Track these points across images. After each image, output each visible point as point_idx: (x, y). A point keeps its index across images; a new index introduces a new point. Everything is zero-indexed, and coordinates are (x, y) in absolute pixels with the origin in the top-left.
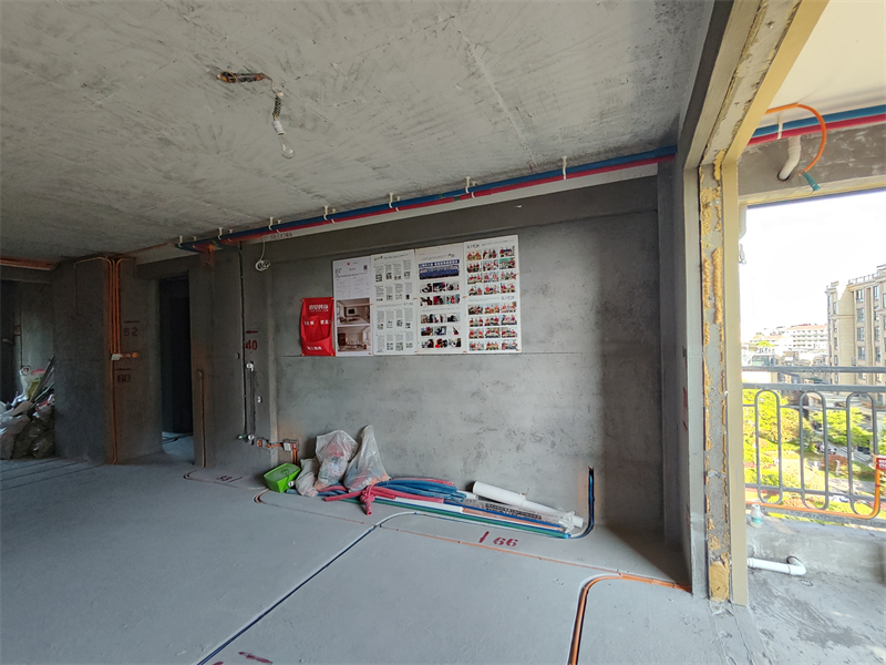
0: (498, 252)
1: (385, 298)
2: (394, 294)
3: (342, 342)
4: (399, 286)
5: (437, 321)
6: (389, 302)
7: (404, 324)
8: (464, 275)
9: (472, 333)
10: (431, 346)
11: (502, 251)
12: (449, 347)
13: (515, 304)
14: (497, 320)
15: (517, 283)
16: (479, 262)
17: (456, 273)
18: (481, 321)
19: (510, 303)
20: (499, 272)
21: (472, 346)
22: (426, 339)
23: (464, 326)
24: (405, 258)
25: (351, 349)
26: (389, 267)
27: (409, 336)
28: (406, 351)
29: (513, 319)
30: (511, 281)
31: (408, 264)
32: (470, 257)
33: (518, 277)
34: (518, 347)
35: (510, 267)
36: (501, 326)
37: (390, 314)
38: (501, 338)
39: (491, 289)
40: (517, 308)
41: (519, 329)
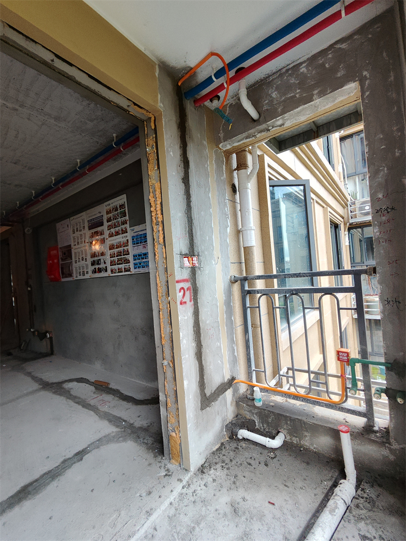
0: (118, 207)
1: (76, 243)
2: (80, 241)
3: (63, 273)
4: (81, 235)
5: (97, 256)
6: (78, 246)
7: (84, 259)
8: (106, 224)
9: (111, 263)
10: (95, 272)
11: (120, 206)
12: (102, 272)
13: (128, 240)
14: (121, 252)
15: (128, 226)
16: (111, 214)
18: (114, 254)
19: (125, 240)
20: (120, 220)
21: (112, 271)
22: (93, 267)
23: (108, 258)
24: (82, 218)
25: (66, 277)
26: (77, 224)
27: (87, 265)
28: (87, 276)
29: (128, 251)
30: (125, 225)
32: (108, 213)
33: (128, 222)
34: (131, 270)
35: (124, 216)
36: (123, 257)
37: (79, 253)
38: (124, 265)
39: (117, 232)
40: (129, 243)
41: (130, 257)
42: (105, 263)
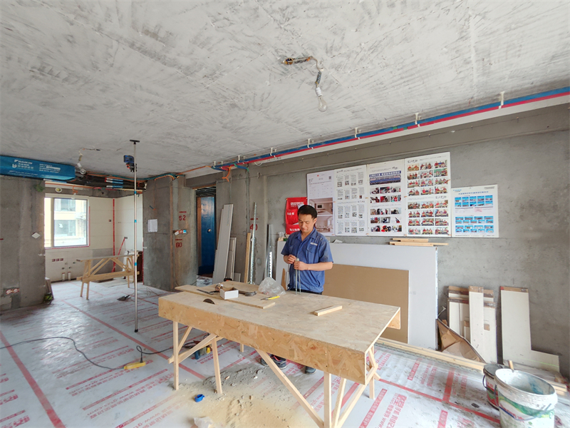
0: (433, 165)
1: (344, 197)
2: (350, 195)
4: (354, 190)
5: (383, 214)
6: (347, 200)
7: (358, 215)
8: (405, 181)
9: (410, 222)
10: (378, 230)
11: (437, 164)
12: (392, 231)
13: (446, 202)
14: (431, 213)
15: (448, 186)
16: (417, 172)
17: (399, 181)
18: (418, 213)
19: (443, 201)
20: (434, 179)
21: (411, 231)
23: (404, 217)
24: (359, 171)
26: (347, 177)
27: (361, 223)
28: (359, 233)
29: (445, 212)
30: (443, 185)
31: (361, 175)
32: (410, 169)
33: (449, 182)
34: (449, 233)
35: (443, 175)
36: (434, 218)
37: (348, 208)
38: (435, 226)
39: (427, 191)
40: (449, 205)
41: (450, 220)
42: (398, 222)
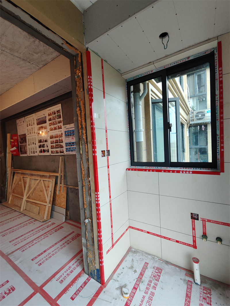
0: (56, 112)
2: (31, 132)
3: (21, 151)
4: (32, 128)
5: (42, 142)
6: (31, 135)
7: (34, 144)
8: (48, 122)
9: (51, 147)
10: (41, 152)
12: (46, 152)
16: (51, 116)
17: (45, 122)
18: (53, 141)
19: (60, 133)
20: (57, 120)
21: (52, 152)
22: (40, 149)
23: (49, 144)
24: (33, 117)
25: (23, 154)
26: (29, 121)
27: (36, 147)
28: (36, 154)
29: (62, 140)
30: (60, 124)
33: (62, 122)
34: (64, 152)
35: (60, 118)
36: (59, 143)
37: (31, 139)
38: (59, 149)
39: (55, 128)
40: (63, 135)
41: (63, 144)
42: (47, 147)
